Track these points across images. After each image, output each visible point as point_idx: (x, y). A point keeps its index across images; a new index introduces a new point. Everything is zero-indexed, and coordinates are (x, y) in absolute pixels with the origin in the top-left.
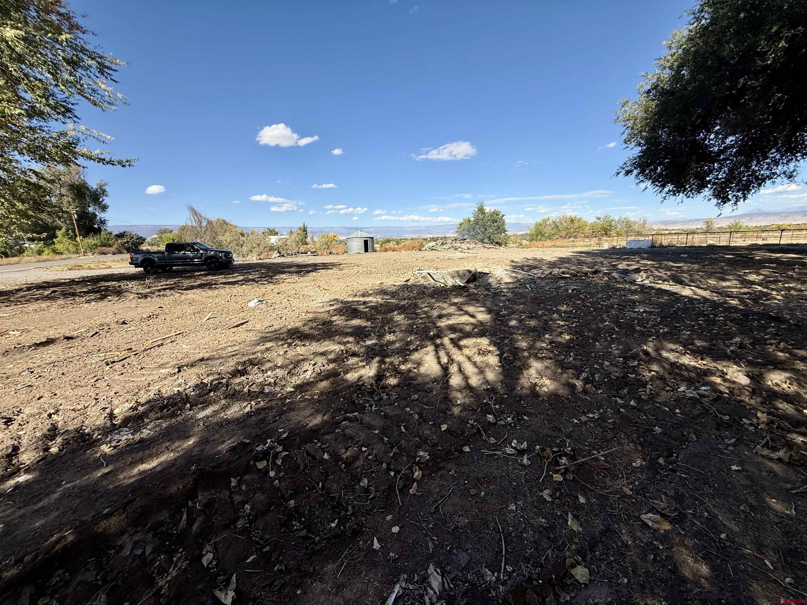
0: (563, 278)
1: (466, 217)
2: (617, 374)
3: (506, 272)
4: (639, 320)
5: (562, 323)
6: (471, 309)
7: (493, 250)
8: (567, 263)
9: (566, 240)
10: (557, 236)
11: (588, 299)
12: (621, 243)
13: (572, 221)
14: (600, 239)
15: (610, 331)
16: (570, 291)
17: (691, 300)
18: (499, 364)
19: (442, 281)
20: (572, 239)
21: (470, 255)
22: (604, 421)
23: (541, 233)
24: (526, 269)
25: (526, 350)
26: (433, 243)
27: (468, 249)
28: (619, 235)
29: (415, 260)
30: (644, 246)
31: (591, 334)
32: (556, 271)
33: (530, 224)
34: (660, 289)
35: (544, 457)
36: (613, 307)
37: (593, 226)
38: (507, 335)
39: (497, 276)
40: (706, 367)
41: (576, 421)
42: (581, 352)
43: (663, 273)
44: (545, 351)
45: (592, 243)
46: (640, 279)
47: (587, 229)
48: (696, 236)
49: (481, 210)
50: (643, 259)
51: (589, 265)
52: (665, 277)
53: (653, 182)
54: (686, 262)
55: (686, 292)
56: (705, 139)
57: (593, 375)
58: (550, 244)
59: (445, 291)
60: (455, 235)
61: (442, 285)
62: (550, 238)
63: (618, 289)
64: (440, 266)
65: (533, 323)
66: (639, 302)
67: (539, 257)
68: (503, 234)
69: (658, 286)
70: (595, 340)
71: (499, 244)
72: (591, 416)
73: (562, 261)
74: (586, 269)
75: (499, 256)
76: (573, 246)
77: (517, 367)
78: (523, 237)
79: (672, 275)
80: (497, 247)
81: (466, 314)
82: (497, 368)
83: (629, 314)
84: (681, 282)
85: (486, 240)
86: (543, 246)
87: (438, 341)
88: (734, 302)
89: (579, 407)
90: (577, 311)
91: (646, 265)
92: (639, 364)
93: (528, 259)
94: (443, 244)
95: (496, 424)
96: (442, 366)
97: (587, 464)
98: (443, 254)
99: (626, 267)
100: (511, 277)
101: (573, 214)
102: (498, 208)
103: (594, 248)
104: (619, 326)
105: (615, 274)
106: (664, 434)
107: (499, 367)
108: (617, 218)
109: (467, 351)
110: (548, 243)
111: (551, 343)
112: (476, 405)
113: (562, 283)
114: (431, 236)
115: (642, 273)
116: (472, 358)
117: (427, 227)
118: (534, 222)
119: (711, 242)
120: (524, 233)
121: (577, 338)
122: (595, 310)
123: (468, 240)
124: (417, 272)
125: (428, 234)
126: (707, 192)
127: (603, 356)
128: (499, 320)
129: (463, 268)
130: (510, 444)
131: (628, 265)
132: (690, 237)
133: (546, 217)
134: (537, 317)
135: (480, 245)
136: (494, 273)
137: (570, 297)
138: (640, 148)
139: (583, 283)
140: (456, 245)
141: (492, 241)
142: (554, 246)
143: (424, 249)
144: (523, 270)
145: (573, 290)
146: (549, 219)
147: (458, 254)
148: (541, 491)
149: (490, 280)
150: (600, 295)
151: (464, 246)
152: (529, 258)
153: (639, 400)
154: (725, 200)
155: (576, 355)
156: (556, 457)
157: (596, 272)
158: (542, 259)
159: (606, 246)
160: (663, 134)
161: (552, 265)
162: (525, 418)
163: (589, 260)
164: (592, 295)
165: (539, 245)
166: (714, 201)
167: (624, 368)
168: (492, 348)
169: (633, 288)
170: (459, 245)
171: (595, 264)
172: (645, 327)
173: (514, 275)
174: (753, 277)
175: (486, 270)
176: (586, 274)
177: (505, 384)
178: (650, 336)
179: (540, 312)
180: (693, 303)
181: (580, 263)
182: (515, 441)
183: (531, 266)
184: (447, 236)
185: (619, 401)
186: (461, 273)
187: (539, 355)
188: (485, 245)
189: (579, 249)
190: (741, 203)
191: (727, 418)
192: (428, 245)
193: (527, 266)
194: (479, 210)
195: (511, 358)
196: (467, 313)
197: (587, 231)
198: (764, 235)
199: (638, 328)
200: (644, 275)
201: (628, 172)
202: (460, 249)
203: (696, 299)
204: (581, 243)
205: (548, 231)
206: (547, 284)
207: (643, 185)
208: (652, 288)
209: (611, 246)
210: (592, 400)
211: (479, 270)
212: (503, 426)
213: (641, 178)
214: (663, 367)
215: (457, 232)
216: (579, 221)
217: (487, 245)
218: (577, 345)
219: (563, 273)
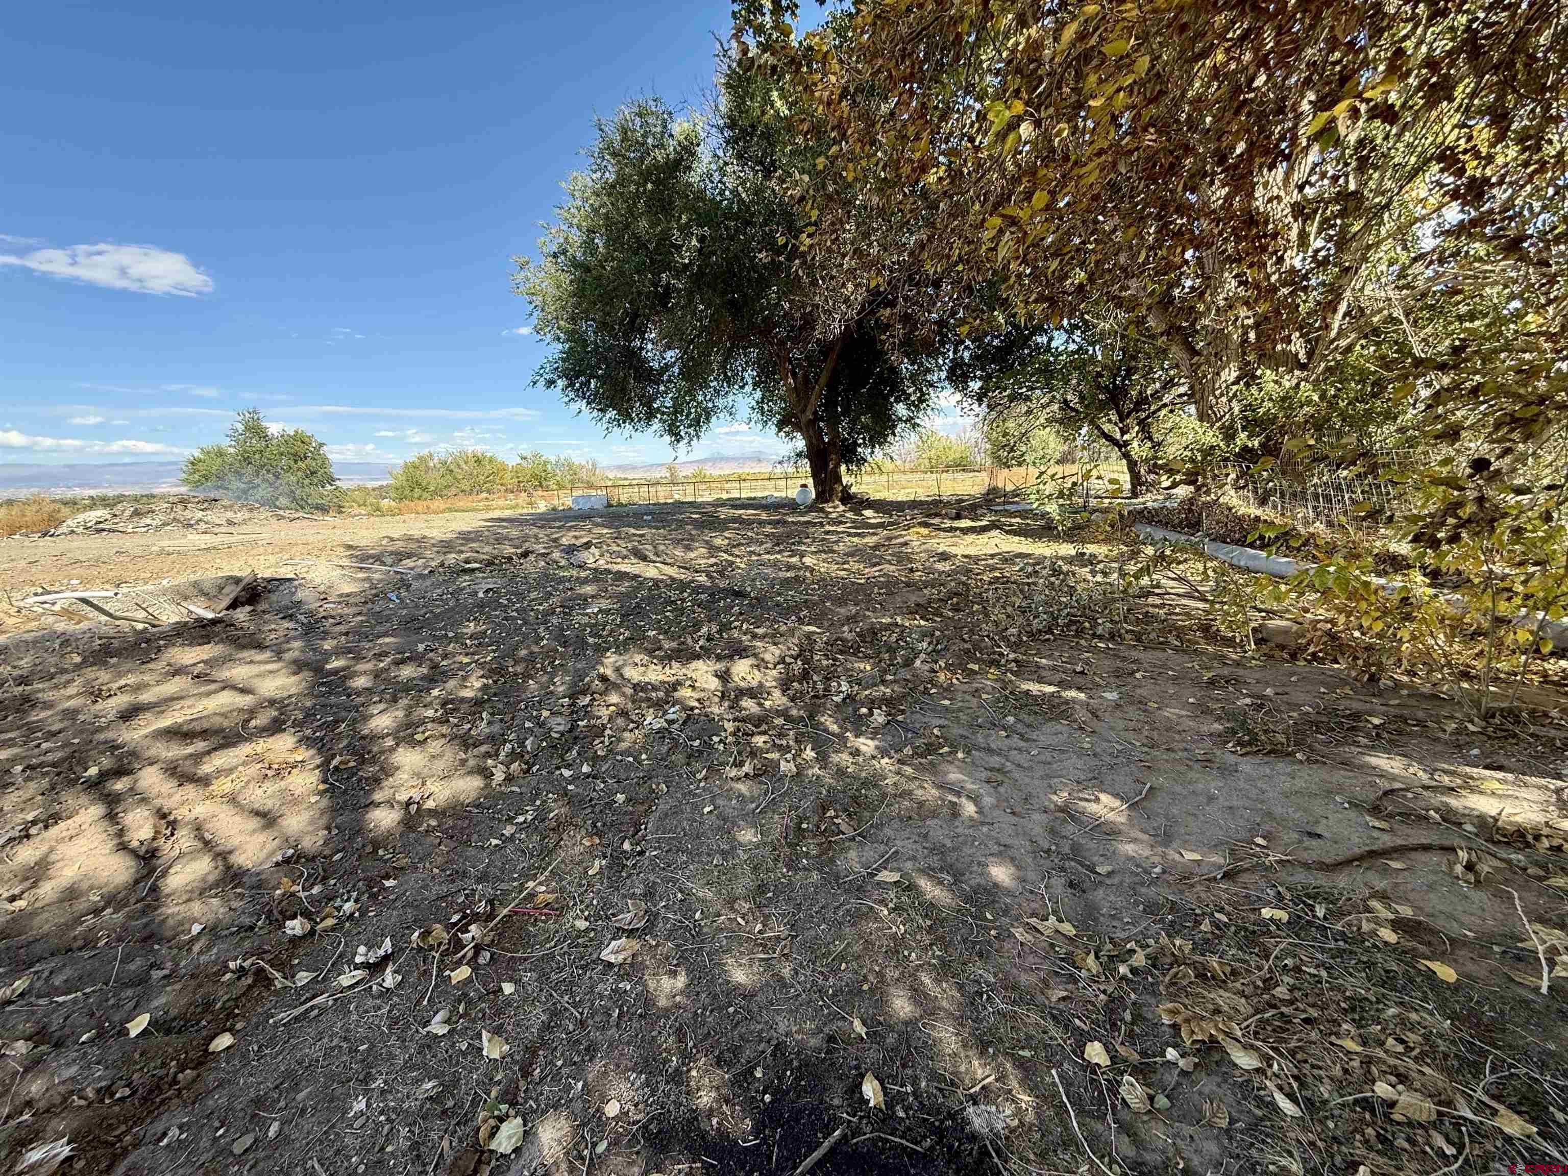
0: (465, 571)
1: (209, 443)
2: (561, 728)
3: (339, 571)
4: (592, 626)
5: (466, 660)
6: (239, 672)
7: (306, 523)
8: (473, 540)
9: (474, 497)
10: (453, 491)
11: (514, 604)
12: (565, 501)
13: (478, 461)
14: (530, 495)
15: (550, 654)
16: (481, 595)
17: (656, 583)
18: (322, 787)
19: (141, 615)
20: (484, 495)
21: (233, 539)
22: (543, 820)
23: (419, 484)
24: (389, 560)
25: (388, 735)
26: (100, 513)
27: (230, 523)
28: (561, 487)
29: (23, 563)
30: (599, 505)
31: (519, 669)
32: (451, 558)
33: (394, 466)
34: (618, 572)
35: (431, 948)
36: (554, 613)
37: (517, 471)
38: (344, 714)
39: (318, 581)
40: (674, 678)
41: (495, 842)
42: (501, 706)
43: (621, 547)
44: (429, 726)
45: (520, 501)
46: (592, 560)
47: (508, 476)
48: (659, 488)
49: (255, 429)
50: (597, 525)
51: (516, 542)
52: (625, 552)
53: (588, 403)
54: (650, 527)
55: (650, 572)
56: (641, 349)
57: (522, 744)
58: (443, 506)
59: (148, 641)
60: (184, 489)
61: (140, 626)
62: (438, 493)
63: (562, 580)
64: (129, 575)
65: (407, 672)
66: (593, 597)
67: (416, 533)
68: (328, 487)
69: (615, 568)
70: (527, 676)
71: (323, 509)
72: (521, 819)
73: (466, 537)
74: (509, 550)
75: (320, 537)
76: (488, 509)
77: (367, 779)
78: (381, 492)
79: (634, 548)
80: (318, 516)
81: (224, 688)
82: (313, 799)
83: (578, 619)
84: (644, 558)
85: (283, 501)
86: (428, 511)
87: (120, 785)
88: (702, 578)
89: (501, 810)
90: (494, 631)
91: (602, 535)
92: (593, 700)
93: (392, 539)
94: (136, 513)
95: (312, 932)
96: (134, 853)
97: (516, 913)
98: (142, 541)
99: (573, 541)
100: (356, 580)
101: (479, 449)
102: (307, 428)
103: (525, 511)
104: (565, 644)
105: (556, 555)
106: (629, 800)
107: (321, 793)
108: (553, 459)
109: (223, 785)
110: (439, 504)
111: (444, 705)
112: (251, 915)
113: (464, 581)
114: (93, 493)
115: (593, 549)
116: (240, 798)
117: (69, 466)
118: (400, 462)
119: (677, 497)
120: (384, 483)
121: (495, 682)
122: (525, 623)
123: (226, 502)
124: (32, 600)
125: (79, 486)
126: (656, 425)
127: (539, 702)
128: (323, 684)
129: (213, 574)
130: (351, 962)
131: (576, 537)
132: (653, 489)
133: (425, 452)
134: (416, 659)
135: (265, 513)
136: (309, 577)
137: (481, 605)
138: (560, 346)
139: (504, 576)
140: (188, 514)
141: (301, 504)
142: (450, 510)
143: (63, 529)
144: (383, 563)
145: (487, 591)
146: (431, 456)
147: (194, 539)
148: (427, 1023)
149: (300, 595)
150: (533, 595)
151: (213, 516)
152: (396, 536)
153: (595, 760)
154: (678, 437)
155: (493, 714)
156: (455, 935)
157: (525, 555)
158: (425, 537)
159: (542, 507)
160: (587, 328)
161: (447, 546)
162: (389, 883)
163: (515, 533)
164: (521, 596)
165: (420, 509)
166: (667, 438)
167: (572, 713)
168: (303, 754)
169: (583, 574)
170: (200, 514)
171: (526, 538)
172: (601, 636)
173: (361, 575)
174: (718, 542)
175: (286, 572)
176: (510, 559)
177: (337, 827)
178: (608, 649)
179: (421, 647)
180: (658, 587)
181: (500, 540)
182: (362, 949)
183: (400, 553)
184: (156, 491)
185: (567, 773)
186: (207, 586)
187: (418, 737)
188: (281, 512)
189: (497, 514)
190: (695, 442)
191: (697, 743)
192: (81, 517)
193: (391, 553)
194: (247, 428)
195: (352, 764)
196: (228, 686)
197: (511, 482)
198: (727, 486)
199: (591, 640)
200: (596, 552)
201: (551, 383)
202: (203, 526)
203: (662, 581)
204: (501, 502)
205: (433, 480)
206: (435, 586)
207: (575, 407)
208: (608, 571)
209: (550, 507)
210: (524, 789)
211: (268, 574)
212: (333, 929)
213: (572, 395)
214: (624, 694)
215: (185, 481)
216: (490, 461)
217: (286, 513)
218: (495, 695)
219: (467, 562)
